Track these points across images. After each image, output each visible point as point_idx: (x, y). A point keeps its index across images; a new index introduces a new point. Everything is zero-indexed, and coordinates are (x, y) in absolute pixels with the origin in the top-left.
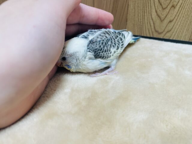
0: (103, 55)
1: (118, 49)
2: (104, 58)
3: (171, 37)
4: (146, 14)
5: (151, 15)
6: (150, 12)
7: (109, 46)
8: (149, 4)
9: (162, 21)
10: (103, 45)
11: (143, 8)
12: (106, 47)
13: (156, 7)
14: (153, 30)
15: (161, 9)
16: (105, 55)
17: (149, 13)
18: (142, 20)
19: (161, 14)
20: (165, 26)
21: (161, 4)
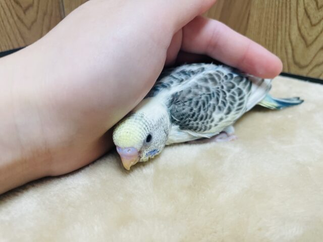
0: (195, 125)
1: (228, 113)
2: (198, 129)
3: (321, 75)
4: (280, 33)
5: (289, 35)
6: (288, 29)
7: (211, 109)
8: (288, 15)
9: (308, 45)
11: (276, 23)
12: (204, 110)
13: (300, 22)
14: (291, 61)
15: (307, 25)
16: (200, 126)
17: (286, 32)
18: (271, 42)
19: (308, 34)
20: (313, 55)
21: (309, 17)
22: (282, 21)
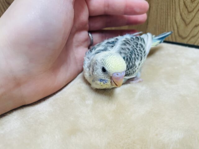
0: (129, 73)
1: (141, 59)
3: (195, 42)
4: (169, 17)
5: (175, 18)
6: (174, 15)
7: (134, 60)
8: (174, 7)
9: (187, 25)
10: (128, 62)
11: (167, 11)
13: (181, 10)
14: (177, 34)
15: (186, 12)
17: (173, 17)
18: (164, 24)
19: (186, 17)
20: (190, 31)
21: (187, 7)
22: (170, 10)
